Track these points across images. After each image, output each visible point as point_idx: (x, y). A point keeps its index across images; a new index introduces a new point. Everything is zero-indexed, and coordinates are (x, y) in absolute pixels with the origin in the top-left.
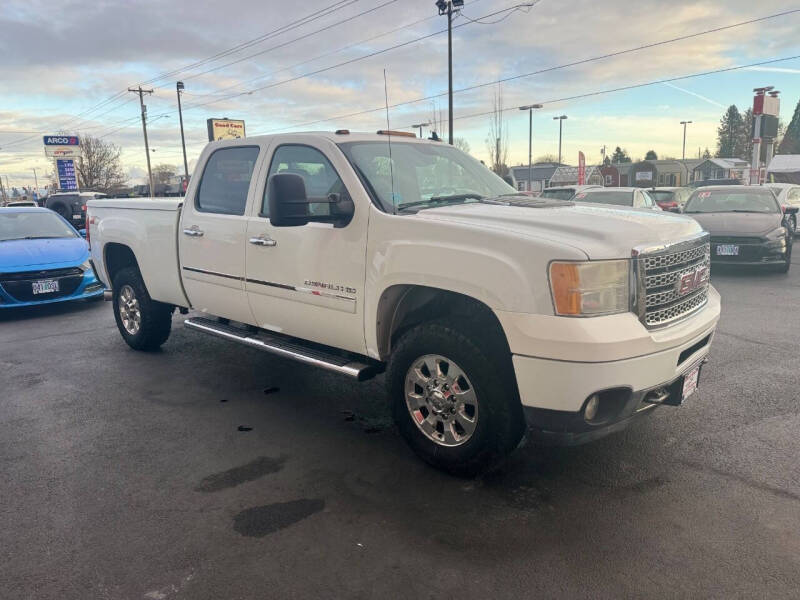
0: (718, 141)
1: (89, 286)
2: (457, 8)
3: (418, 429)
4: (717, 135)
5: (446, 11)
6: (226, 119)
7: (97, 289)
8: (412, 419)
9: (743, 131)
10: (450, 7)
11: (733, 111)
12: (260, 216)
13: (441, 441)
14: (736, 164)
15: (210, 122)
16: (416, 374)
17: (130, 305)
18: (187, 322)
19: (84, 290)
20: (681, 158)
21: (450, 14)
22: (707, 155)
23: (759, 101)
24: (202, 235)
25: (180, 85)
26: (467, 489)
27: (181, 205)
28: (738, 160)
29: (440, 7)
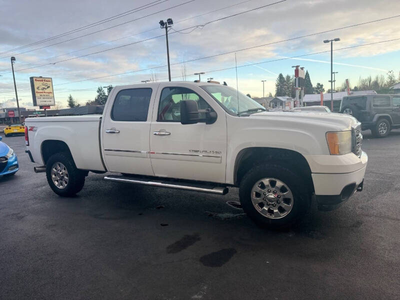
0: (276, 89)
1: (11, 167)
2: (170, 25)
3: (259, 213)
4: (275, 87)
5: (165, 26)
6: (41, 77)
7: (14, 168)
8: (255, 209)
9: (285, 85)
10: (166, 25)
11: (281, 76)
12: (158, 121)
13: (273, 217)
14: (288, 99)
15: (32, 79)
16: (257, 188)
17: (61, 173)
18: (106, 178)
19: (8, 169)
20: (263, 97)
21: (166, 28)
22: (271, 96)
23: (297, 72)
24: (119, 132)
25: (13, 59)
26: (290, 236)
27: (101, 118)
28: (288, 97)
29: (161, 24)
